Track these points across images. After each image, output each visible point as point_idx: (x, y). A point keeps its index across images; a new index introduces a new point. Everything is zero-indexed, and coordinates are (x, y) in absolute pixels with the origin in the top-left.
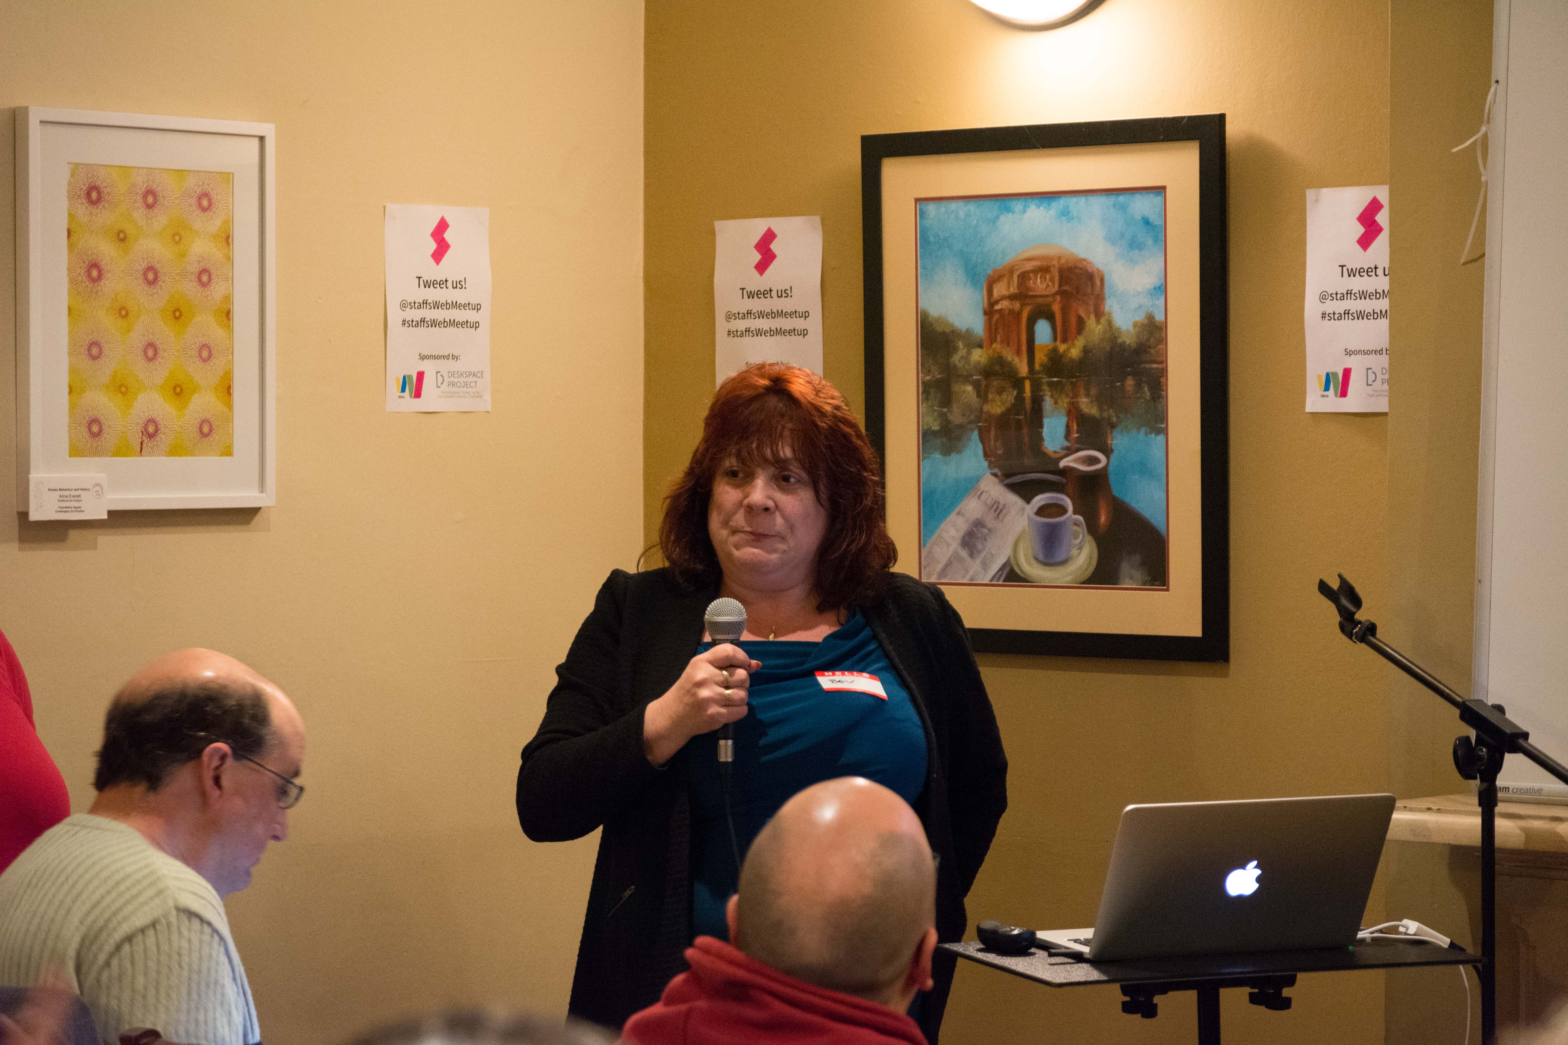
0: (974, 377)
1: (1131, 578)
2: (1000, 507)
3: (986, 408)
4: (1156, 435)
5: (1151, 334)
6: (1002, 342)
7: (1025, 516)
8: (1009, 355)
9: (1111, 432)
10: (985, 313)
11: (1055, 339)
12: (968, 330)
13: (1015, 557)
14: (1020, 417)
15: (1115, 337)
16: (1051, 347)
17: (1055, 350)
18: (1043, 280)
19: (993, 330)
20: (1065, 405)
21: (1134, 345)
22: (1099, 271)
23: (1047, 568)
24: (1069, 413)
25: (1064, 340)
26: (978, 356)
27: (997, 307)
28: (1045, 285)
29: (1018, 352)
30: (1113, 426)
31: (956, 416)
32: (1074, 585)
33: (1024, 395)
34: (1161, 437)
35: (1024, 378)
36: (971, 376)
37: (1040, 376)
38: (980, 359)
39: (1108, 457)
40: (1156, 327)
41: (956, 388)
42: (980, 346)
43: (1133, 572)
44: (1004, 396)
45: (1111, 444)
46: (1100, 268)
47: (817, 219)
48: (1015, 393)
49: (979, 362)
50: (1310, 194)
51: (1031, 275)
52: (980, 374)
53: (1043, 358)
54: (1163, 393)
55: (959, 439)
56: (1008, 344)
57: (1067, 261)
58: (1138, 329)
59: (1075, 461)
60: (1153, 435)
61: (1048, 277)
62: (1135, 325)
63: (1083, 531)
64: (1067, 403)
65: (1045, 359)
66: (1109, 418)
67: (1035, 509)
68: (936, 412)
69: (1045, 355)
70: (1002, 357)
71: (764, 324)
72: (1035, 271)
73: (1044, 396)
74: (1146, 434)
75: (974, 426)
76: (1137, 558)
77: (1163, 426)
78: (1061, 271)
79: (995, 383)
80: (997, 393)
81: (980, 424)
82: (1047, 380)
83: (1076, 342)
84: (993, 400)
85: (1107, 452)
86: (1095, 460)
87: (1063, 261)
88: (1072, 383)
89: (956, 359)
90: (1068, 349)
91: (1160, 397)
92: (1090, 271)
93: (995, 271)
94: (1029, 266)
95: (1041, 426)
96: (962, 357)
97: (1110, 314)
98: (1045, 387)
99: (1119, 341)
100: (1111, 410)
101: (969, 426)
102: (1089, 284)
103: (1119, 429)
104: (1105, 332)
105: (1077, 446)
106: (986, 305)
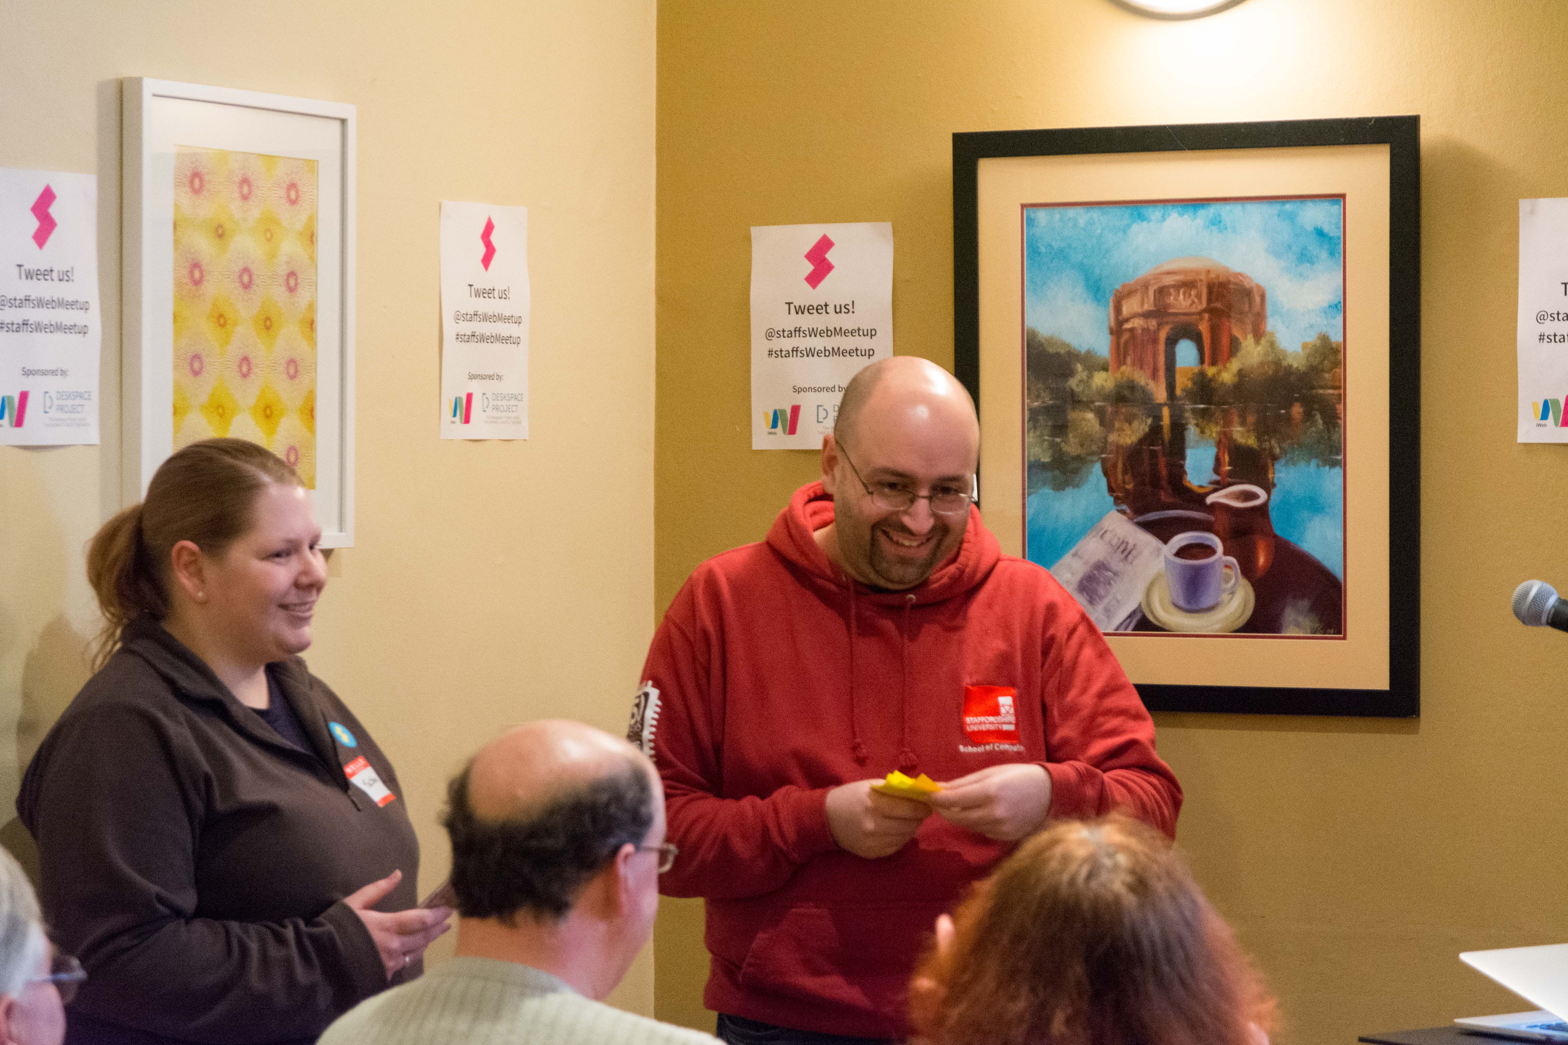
0: (1097, 404)
1: (1298, 625)
2: (1129, 548)
3: (1112, 438)
4: (1330, 468)
5: (1325, 357)
6: (1133, 364)
7: (1162, 558)
8: (1142, 378)
9: (1273, 465)
10: (1112, 332)
11: (1202, 361)
12: (1088, 352)
13: (1149, 604)
14: (1156, 448)
15: (1280, 360)
16: (1196, 370)
17: (1202, 374)
18: (1187, 295)
19: (1122, 350)
20: (1214, 435)
21: (1303, 369)
22: (1258, 286)
23: (1188, 615)
24: (1219, 444)
25: (1213, 363)
26: (1102, 381)
27: (1127, 326)
28: (1189, 302)
29: (1154, 376)
30: (1275, 458)
31: (1071, 447)
32: (1225, 634)
33: (1161, 423)
34: (1338, 471)
35: (1160, 406)
36: (1092, 402)
37: (1182, 402)
38: (1105, 385)
39: (1269, 493)
40: (1332, 348)
41: (1073, 415)
42: (1105, 368)
43: (1300, 619)
44: (1135, 424)
45: (1273, 478)
46: (1260, 284)
47: (887, 227)
48: (1149, 421)
49: (1103, 386)
50: (1524, 205)
51: (1172, 290)
52: (1104, 400)
53: (1186, 381)
54: (1342, 422)
55: (1076, 471)
56: (1141, 368)
57: (1218, 276)
58: (1308, 351)
59: (1226, 496)
60: (1327, 468)
61: (1193, 293)
62: (1305, 346)
63: (1236, 574)
64: (1217, 432)
65: (1190, 384)
66: (1271, 448)
67: (1174, 551)
68: (1046, 443)
69: (1188, 380)
70: (1133, 381)
71: (818, 343)
72: (1178, 286)
73: (1187, 424)
74: (1318, 466)
75: (1095, 458)
76: (1305, 604)
77: (1339, 458)
78: (1210, 287)
79: (1124, 410)
80: (1126, 421)
81: (1103, 456)
82: (1191, 406)
83: (1228, 365)
84: (1121, 429)
85: (1268, 487)
86: (1253, 496)
87: (1213, 275)
88: (1223, 411)
89: (1073, 383)
90: (1219, 373)
91: (1335, 425)
92: (1248, 286)
93: (1123, 286)
94: (1168, 281)
95: (1183, 457)
96: (1081, 381)
97: (1272, 334)
98: (1188, 415)
99: (1285, 363)
100: (1273, 442)
101: (1089, 458)
102: (1246, 300)
103: (1283, 461)
104: (1266, 354)
105: (1230, 480)
106: (1113, 323)
